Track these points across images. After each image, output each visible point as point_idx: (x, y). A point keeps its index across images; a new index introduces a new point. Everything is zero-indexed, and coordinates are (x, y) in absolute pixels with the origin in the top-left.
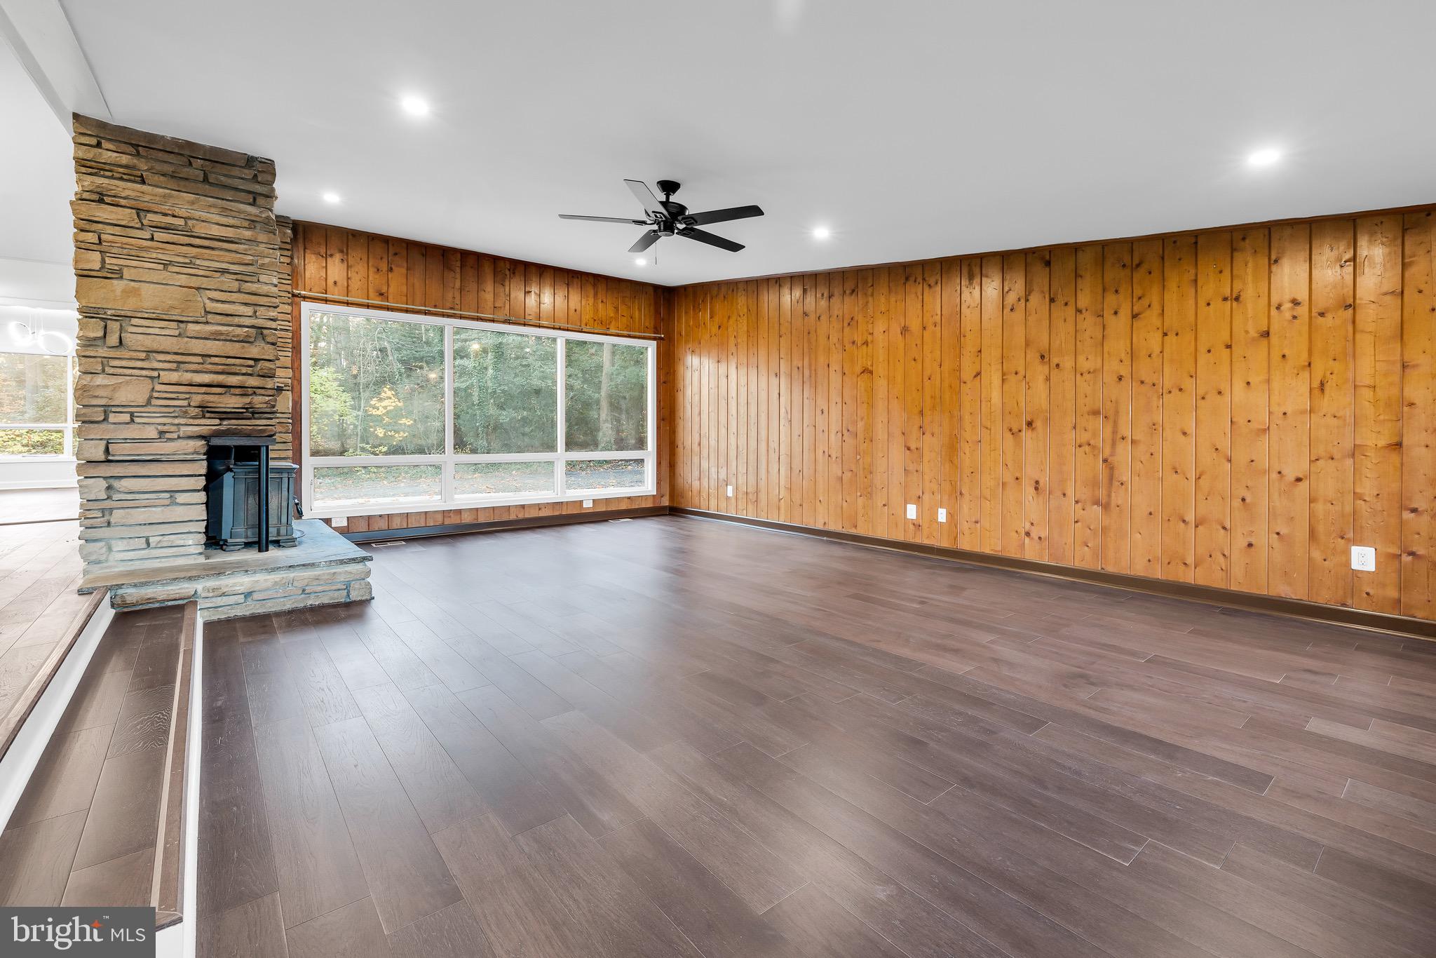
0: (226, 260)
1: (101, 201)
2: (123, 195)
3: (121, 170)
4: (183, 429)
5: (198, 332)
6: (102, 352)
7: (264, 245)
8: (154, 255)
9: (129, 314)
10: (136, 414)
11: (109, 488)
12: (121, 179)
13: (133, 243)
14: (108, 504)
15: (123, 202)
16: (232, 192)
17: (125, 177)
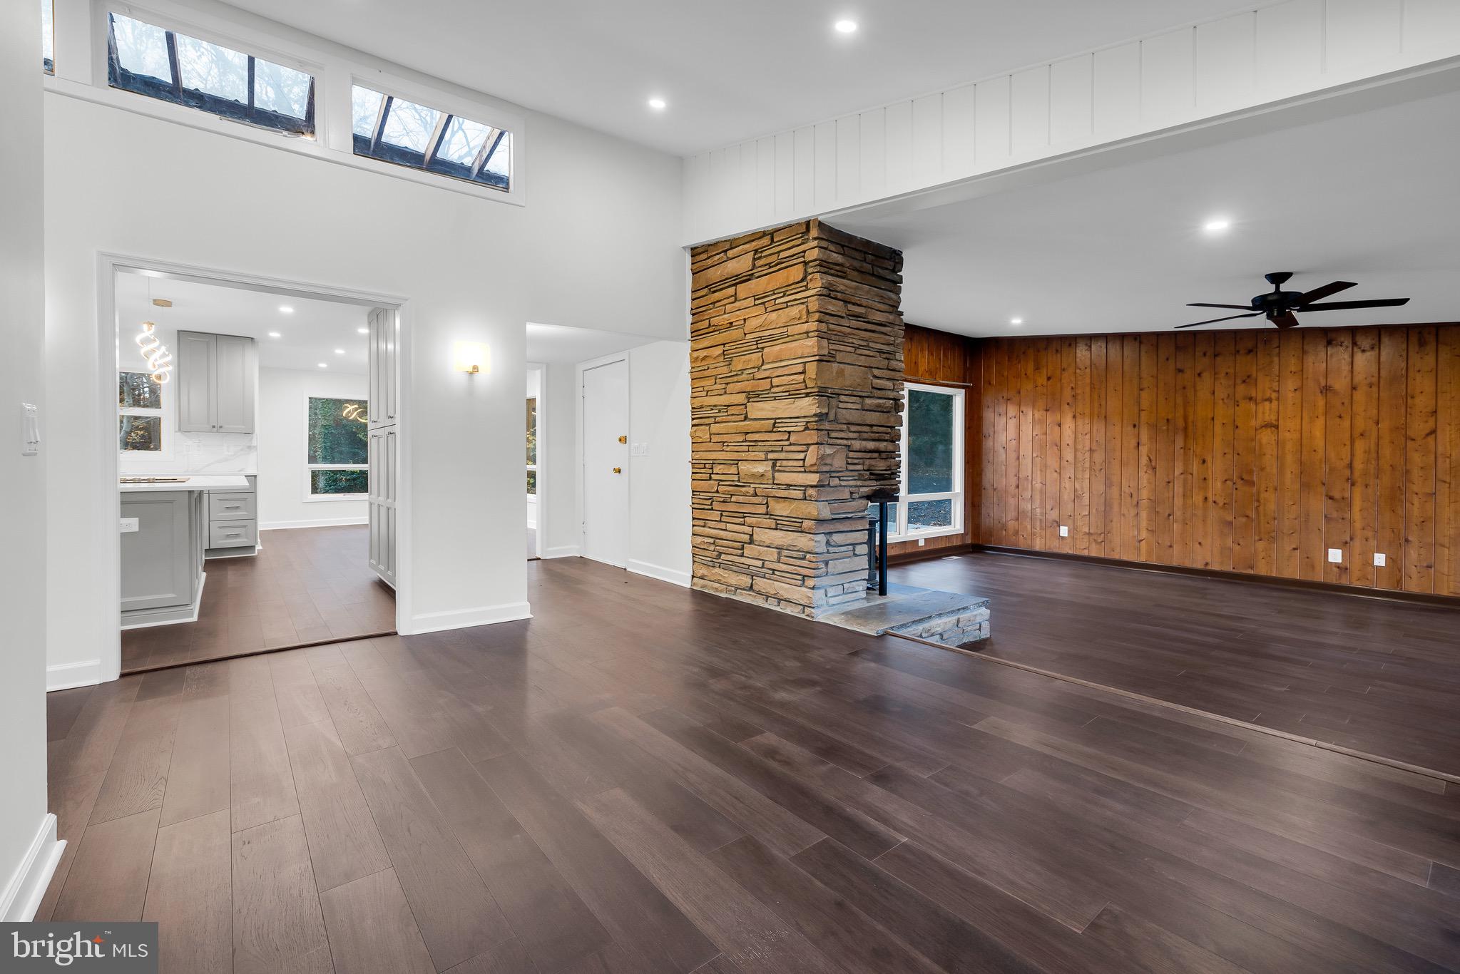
0: (882, 341)
1: (828, 296)
2: (839, 289)
3: (838, 268)
4: (862, 489)
5: (870, 405)
6: (827, 426)
7: (898, 327)
8: (851, 340)
9: (839, 392)
10: (842, 478)
11: (828, 543)
12: (837, 276)
13: (843, 330)
14: (826, 557)
15: (839, 295)
16: (884, 282)
17: (839, 274)
